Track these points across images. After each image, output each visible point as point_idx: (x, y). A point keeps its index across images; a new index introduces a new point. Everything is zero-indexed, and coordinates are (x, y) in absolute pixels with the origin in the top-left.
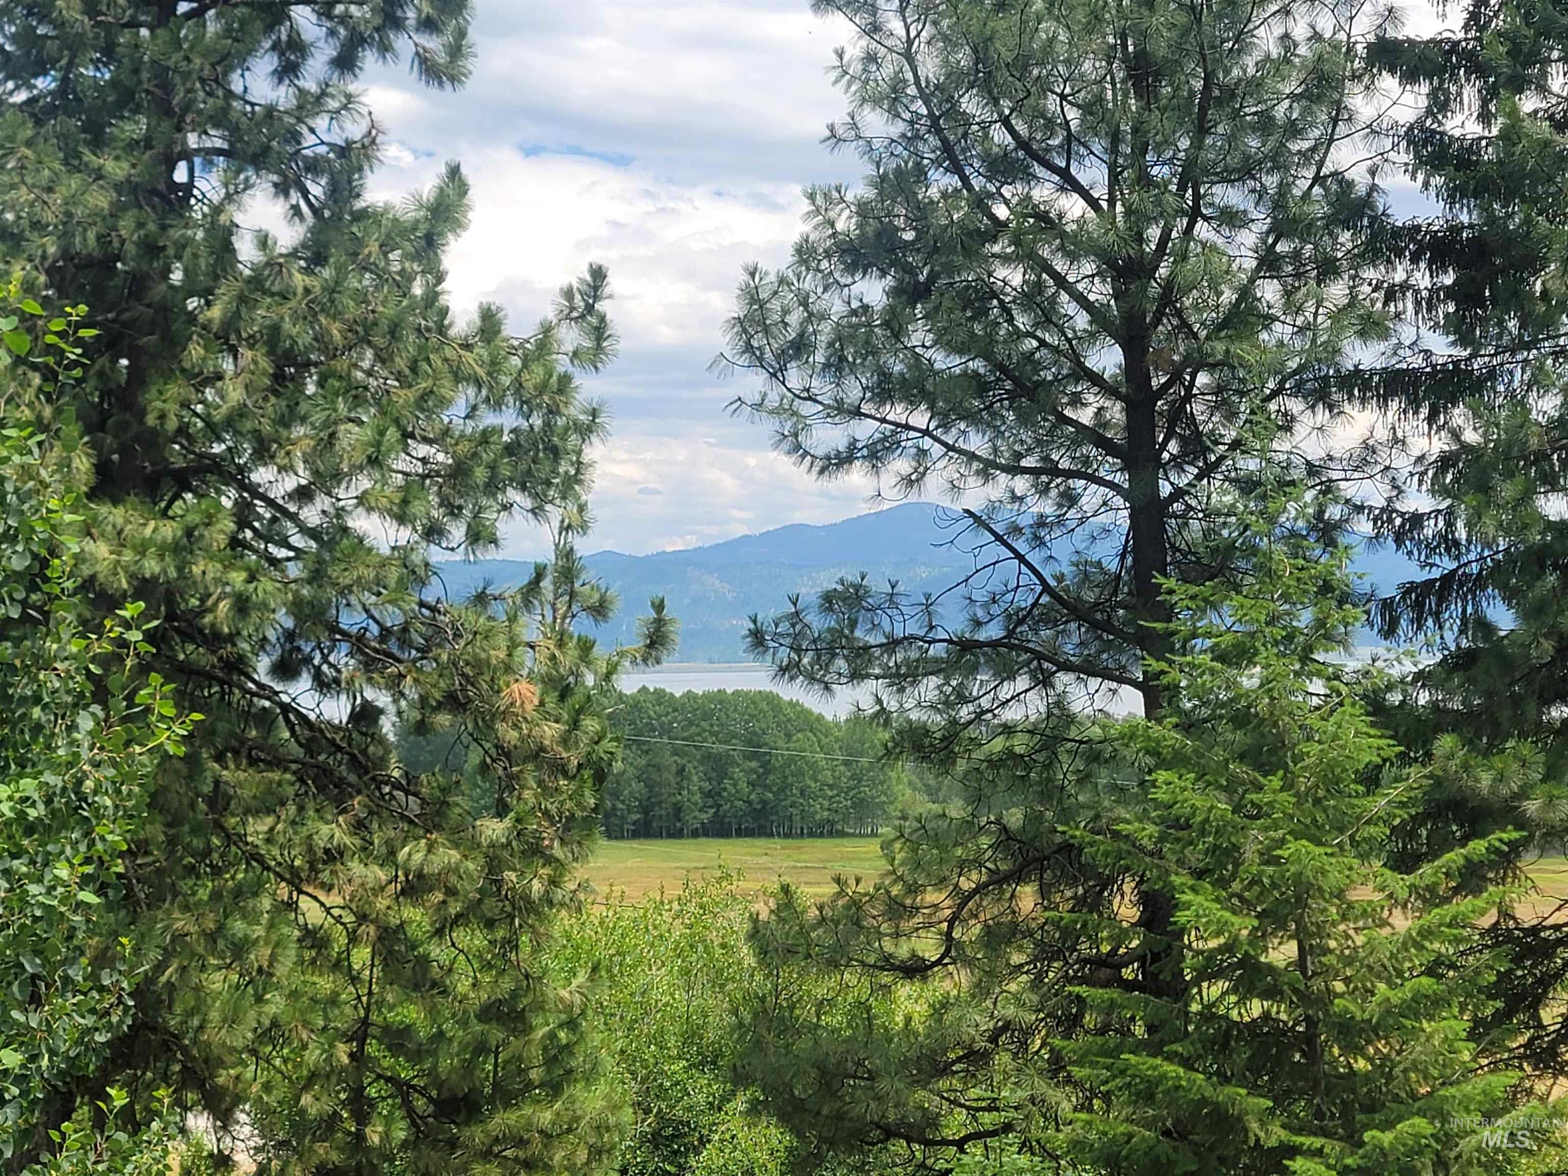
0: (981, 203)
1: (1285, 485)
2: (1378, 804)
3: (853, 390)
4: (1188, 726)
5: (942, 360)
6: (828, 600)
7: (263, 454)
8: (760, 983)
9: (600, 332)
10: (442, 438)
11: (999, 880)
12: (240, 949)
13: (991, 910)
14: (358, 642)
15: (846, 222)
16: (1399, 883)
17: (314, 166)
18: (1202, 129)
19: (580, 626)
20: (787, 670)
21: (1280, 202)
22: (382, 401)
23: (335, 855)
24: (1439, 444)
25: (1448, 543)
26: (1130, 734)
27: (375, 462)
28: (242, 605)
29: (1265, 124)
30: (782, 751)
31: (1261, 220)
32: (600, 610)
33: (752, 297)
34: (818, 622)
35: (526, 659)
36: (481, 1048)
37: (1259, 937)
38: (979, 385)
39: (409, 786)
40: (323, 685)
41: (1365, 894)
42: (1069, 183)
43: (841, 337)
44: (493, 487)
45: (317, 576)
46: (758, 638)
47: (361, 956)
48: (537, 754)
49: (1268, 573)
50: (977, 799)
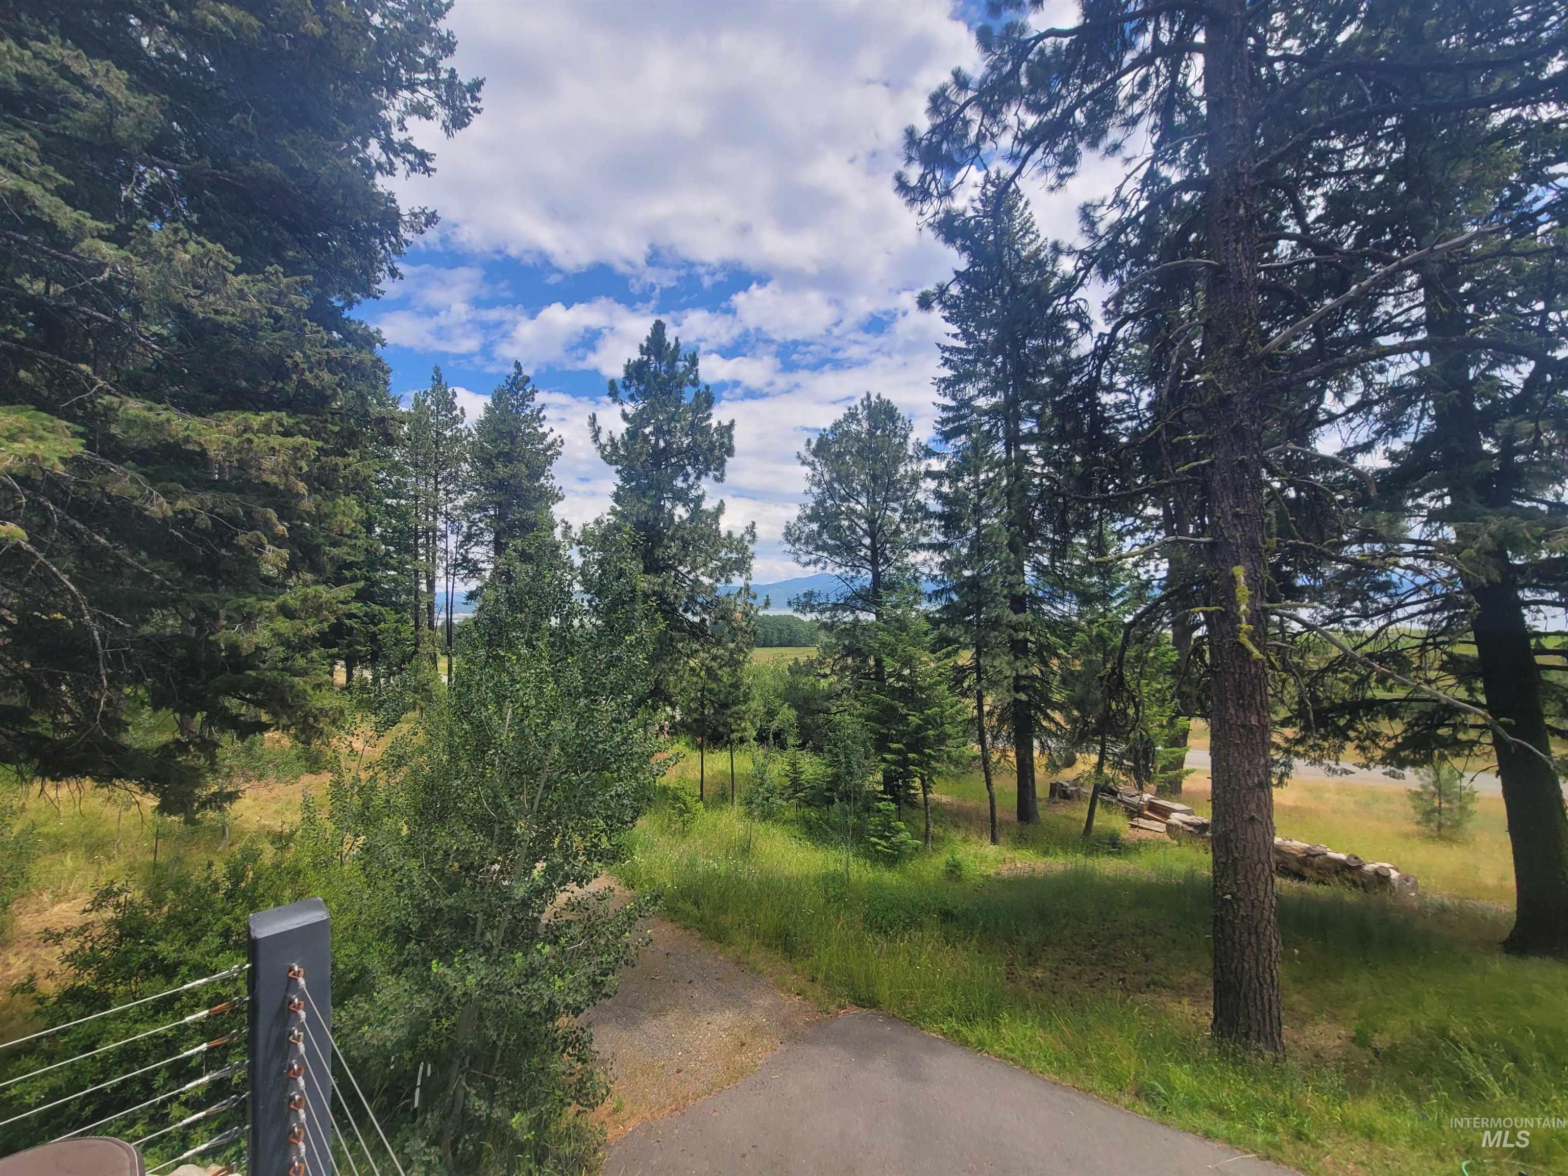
0: (838, 507)
1: (907, 569)
2: (927, 639)
3: (811, 548)
4: (885, 622)
5: (830, 542)
6: (805, 595)
7: (680, 564)
8: (790, 679)
9: (754, 536)
10: (720, 559)
11: (843, 656)
12: (677, 671)
13: (841, 663)
14: (701, 605)
15: (808, 511)
16: (932, 656)
17: (692, 500)
18: (887, 491)
19: (750, 601)
20: (796, 610)
21: (905, 506)
22: (706, 552)
23: (697, 651)
24: (941, 560)
25: (943, 581)
26: (873, 624)
27: (705, 565)
28: (676, 596)
29: (901, 489)
30: (795, 628)
31: (901, 510)
32: (755, 597)
33: (788, 528)
34: (803, 600)
35: (739, 609)
36: (729, 693)
37: (901, 668)
38: (838, 547)
39: (713, 636)
40: (694, 614)
41: (924, 659)
42: (858, 502)
43: (808, 537)
44: (731, 570)
45: (692, 590)
46: (789, 604)
47: (703, 673)
48: (741, 629)
49: (903, 588)
50: (838, 639)
